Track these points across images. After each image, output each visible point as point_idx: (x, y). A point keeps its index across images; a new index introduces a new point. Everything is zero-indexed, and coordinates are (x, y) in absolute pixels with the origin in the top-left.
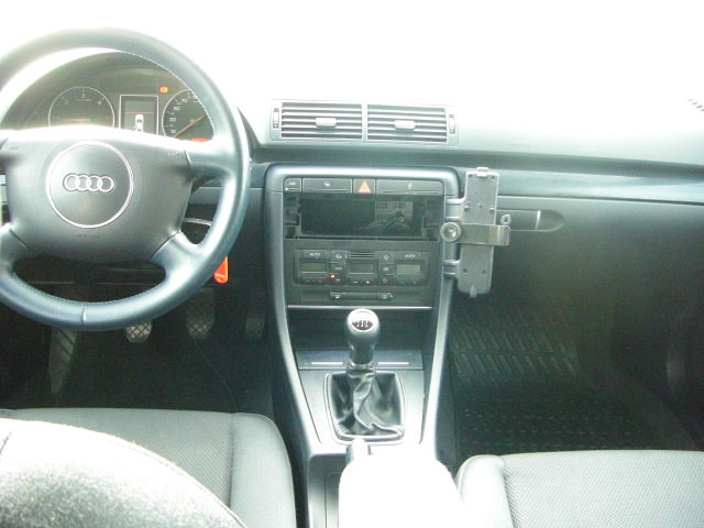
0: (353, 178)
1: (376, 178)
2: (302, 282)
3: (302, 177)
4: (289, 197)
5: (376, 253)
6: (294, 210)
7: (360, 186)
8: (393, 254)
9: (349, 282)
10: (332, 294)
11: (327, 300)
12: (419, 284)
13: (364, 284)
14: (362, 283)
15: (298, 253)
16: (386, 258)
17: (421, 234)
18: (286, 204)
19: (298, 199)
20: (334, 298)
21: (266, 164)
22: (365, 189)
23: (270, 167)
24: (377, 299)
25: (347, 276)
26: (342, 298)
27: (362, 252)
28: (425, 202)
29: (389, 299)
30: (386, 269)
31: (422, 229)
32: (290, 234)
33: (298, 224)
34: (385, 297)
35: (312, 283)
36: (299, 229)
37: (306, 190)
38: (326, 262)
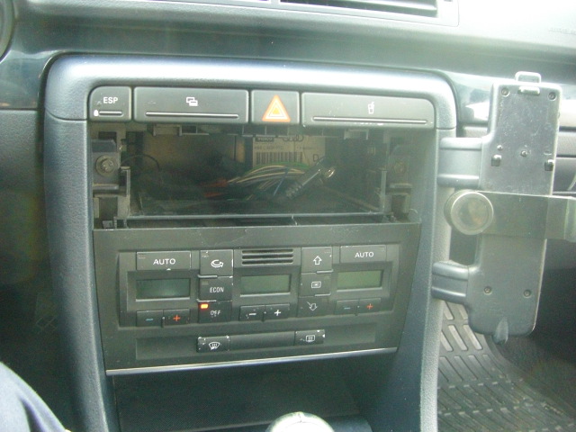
0: (250, 87)
1: (301, 89)
2: (136, 320)
3: (133, 84)
4: (102, 134)
5: (296, 251)
6: (113, 161)
7: (266, 107)
8: (331, 252)
9: (239, 314)
10: (202, 340)
11: (192, 354)
12: (377, 308)
13: (271, 315)
14: (264, 315)
15: (127, 262)
16: (318, 260)
17: (377, 203)
18: (93, 148)
19: (121, 135)
20: (206, 348)
21: (46, 55)
22: (276, 112)
23: (55, 60)
24: (295, 342)
25: (235, 303)
26: (222, 348)
27: (266, 250)
28: (386, 140)
29: (319, 340)
30: (316, 285)
31: (383, 196)
32: (105, 217)
33: (121, 192)
34: (310, 338)
35: (159, 321)
36: (125, 206)
37: (143, 114)
38: (189, 280)
